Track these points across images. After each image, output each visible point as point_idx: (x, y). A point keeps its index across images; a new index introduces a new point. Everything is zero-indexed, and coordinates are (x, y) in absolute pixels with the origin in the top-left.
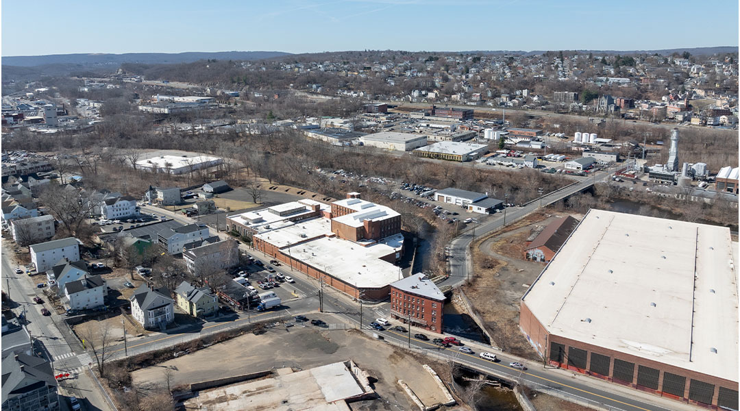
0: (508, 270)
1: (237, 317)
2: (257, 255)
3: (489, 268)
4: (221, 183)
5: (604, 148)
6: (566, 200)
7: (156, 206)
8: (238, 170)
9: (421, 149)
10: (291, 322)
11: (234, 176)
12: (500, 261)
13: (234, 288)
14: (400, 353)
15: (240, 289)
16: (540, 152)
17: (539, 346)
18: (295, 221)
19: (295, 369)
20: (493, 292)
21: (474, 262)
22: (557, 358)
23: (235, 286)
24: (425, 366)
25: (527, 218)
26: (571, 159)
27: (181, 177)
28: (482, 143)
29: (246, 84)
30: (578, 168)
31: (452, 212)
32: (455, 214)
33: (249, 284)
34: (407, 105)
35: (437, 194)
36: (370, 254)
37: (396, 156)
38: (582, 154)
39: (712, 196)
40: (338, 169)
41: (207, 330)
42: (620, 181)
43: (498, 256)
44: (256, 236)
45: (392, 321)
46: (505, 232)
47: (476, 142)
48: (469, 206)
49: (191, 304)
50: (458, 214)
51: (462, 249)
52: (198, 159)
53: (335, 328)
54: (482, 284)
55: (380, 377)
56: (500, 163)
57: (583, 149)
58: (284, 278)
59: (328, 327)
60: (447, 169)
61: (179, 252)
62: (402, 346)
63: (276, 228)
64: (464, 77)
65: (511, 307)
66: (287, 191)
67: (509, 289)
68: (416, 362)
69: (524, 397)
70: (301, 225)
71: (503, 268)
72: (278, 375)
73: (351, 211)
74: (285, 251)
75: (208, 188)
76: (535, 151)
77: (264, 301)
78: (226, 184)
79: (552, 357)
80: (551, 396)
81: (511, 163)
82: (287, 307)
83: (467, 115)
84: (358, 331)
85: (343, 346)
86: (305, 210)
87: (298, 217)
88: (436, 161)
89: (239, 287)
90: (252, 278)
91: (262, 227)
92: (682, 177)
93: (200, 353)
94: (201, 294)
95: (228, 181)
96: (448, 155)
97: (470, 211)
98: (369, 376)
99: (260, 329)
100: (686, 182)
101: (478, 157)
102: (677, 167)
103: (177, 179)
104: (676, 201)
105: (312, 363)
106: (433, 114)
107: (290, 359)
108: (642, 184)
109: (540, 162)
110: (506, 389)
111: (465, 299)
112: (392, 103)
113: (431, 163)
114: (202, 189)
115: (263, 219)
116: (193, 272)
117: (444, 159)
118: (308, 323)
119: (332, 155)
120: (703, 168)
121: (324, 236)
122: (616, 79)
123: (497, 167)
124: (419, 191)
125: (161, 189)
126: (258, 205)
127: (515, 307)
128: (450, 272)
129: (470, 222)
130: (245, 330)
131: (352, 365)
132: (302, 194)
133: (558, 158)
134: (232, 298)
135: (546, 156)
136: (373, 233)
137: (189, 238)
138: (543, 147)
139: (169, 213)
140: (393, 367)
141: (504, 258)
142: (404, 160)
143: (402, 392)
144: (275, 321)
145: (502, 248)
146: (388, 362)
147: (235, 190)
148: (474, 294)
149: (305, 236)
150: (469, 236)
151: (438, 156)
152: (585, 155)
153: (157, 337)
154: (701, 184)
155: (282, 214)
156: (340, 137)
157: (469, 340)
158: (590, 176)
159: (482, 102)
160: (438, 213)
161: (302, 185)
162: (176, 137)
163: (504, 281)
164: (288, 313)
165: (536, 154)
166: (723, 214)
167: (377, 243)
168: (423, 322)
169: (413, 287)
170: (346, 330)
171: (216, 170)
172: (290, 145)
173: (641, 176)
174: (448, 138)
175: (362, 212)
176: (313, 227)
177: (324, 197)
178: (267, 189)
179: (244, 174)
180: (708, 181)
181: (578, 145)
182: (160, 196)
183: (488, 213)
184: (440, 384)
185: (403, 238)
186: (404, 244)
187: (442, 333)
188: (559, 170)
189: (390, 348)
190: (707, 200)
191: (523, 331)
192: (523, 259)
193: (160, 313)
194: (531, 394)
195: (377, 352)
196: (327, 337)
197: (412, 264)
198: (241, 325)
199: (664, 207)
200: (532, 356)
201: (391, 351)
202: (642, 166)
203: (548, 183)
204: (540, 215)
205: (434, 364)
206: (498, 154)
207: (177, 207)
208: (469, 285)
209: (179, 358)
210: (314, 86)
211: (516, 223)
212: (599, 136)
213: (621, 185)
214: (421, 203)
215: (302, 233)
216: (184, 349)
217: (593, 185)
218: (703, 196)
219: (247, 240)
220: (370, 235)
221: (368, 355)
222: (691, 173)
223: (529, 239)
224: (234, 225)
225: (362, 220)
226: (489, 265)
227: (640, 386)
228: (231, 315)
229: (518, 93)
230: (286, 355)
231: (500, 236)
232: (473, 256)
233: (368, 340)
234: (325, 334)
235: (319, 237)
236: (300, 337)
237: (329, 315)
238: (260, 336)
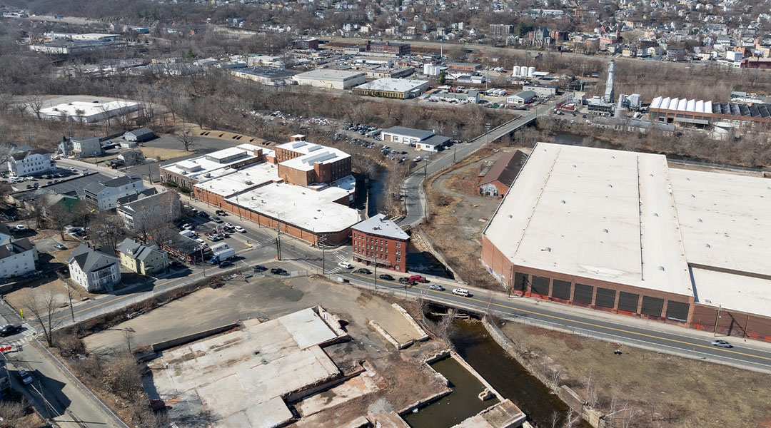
0: (463, 206)
1: (190, 272)
2: (200, 206)
3: (444, 205)
4: (146, 130)
5: (542, 82)
6: (512, 134)
7: (72, 159)
8: (163, 115)
9: (361, 86)
10: (250, 273)
11: (158, 122)
12: (454, 198)
13: (181, 242)
14: (367, 295)
15: (189, 243)
16: (482, 87)
17: (502, 277)
18: (237, 167)
19: (262, 320)
20: (451, 228)
21: (429, 200)
22: (521, 287)
23: (182, 239)
24: (394, 305)
25: (476, 154)
26: (511, 94)
27: (97, 126)
28: (422, 79)
29: (156, 19)
30: (520, 102)
31: (401, 151)
32: (404, 153)
33: (197, 237)
34: (339, 40)
35: (383, 134)
36: (323, 198)
37: (335, 95)
38: (522, 88)
39: (647, 126)
40: (274, 111)
41: (161, 288)
42: (560, 114)
43: (452, 193)
44: (196, 185)
45: (354, 263)
46: (455, 169)
47: (415, 78)
48: (417, 144)
49: (138, 262)
50: (406, 153)
51: (415, 188)
52: (114, 104)
53: (297, 275)
54: (439, 222)
55: (350, 319)
56: (443, 100)
57: (523, 83)
58: (234, 228)
59: (289, 275)
60: (389, 107)
61: (111, 208)
62: (368, 287)
63: (218, 176)
64: (397, 9)
65: (470, 242)
66: (220, 136)
67: (467, 225)
68: (384, 302)
69: (493, 326)
70: (244, 172)
71: (458, 204)
72: (245, 327)
73: (298, 155)
74: (233, 200)
75: (131, 137)
76: (476, 86)
77: (217, 254)
78: (150, 131)
79: (516, 287)
80: (519, 323)
81: (454, 99)
82: (243, 258)
83: (404, 50)
84: (321, 276)
85: (307, 293)
86: (246, 156)
87: (240, 164)
88: (377, 99)
89: (187, 241)
90: (198, 230)
91: (201, 176)
92: (618, 108)
93: (155, 312)
94: (148, 250)
95: (154, 128)
96: (389, 93)
97: (419, 150)
98: (339, 319)
99: (217, 283)
100: (623, 113)
101: (420, 94)
102: (613, 98)
103: (92, 128)
104: (614, 132)
105: (279, 312)
106: (368, 49)
107: (254, 310)
108: (582, 116)
109: (482, 97)
110: (474, 320)
111: (424, 237)
112: (323, 38)
113: (373, 102)
114: (124, 138)
115: (202, 167)
116: (131, 227)
117: (385, 97)
118: (268, 272)
119: (267, 96)
120: (637, 99)
121: (272, 182)
122: (550, 11)
123: (440, 103)
124: (364, 130)
125: (77, 140)
126: (191, 153)
127: (475, 242)
128: (406, 212)
129: (419, 161)
130: (201, 285)
131: (321, 310)
132: (238, 139)
133: (500, 92)
134: (181, 253)
135: (488, 91)
136: (324, 177)
137: (122, 192)
138: (483, 82)
139: (93, 167)
140: (362, 308)
141: (458, 195)
142: (343, 99)
143: (374, 333)
144: (232, 273)
145: (454, 185)
146: (356, 304)
147: (162, 136)
148: (433, 231)
149: (250, 183)
150: (421, 174)
151: (378, 94)
152: (525, 89)
153: (105, 300)
154: (636, 114)
155: (222, 161)
156: (271, 76)
157: (434, 277)
158: (532, 109)
159: (418, 36)
160: (386, 153)
161: (238, 129)
162: (82, 80)
163: (461, 217)
164: (244, 264)
165: (477, 89)
166: (658, 143)
167: (329, 186)
168: (387, 262)
169: (375, 229)
170: (308, 276)
171: (136, 117)
172: (218, 86)
173: (580, 109)
174: (387, 75)
175: (310, 155)
176: (257, 173)
177: (263, 141)
178: (199, 135)
179: (169, 119)
180: (642, 111)
181: (518, 79)
182: (77, 147)
183: (436, 151)
184: (411, 321)
185: (355, 180)
186: (356, 186)
187: (406, 272)
188: (502, 105)
189: (357, 291)
190: (642, 130)
191: (485, 264)
192: (477, 194)
193: (105, 274)
194: (499, 323)
195: (343, 295)
196: (289, 285)
197: (367, 206)
198: (196, 280)
199: (603, 138)
200: (497, 287)
201: (358, 293)
202: (581, 99)
203: (492, 118)
204: (488, 150)
205: (402, 303)
206: (440, 90)
207: (99, 159)
208: (428, 222)
209: (134, 319)
210: (235, 20)
211: (465, 159)
212: (537, 69)
213: (562, 118)
214: (367, 144)
215: (247, 179)
216: (138, 310)
217: (536, 119)
218: (639, 126)
219: (186, 191)
220: (321, 179)
221: (335, 299)
222: (626, 104)
223: (481, 175)
224: (170, 175)
225: (311, 163)
226: (444, 202)
227: (598, 307)
228: (183, 271)
229: (454, 26)
230: (250, 306)
231: (451, 173)
232: (427, 194)
233: (332, 284)
234: (287, 282)
235: (266, 184)
236: (261, 287)
237: (288, 263)
238: (218, 289)
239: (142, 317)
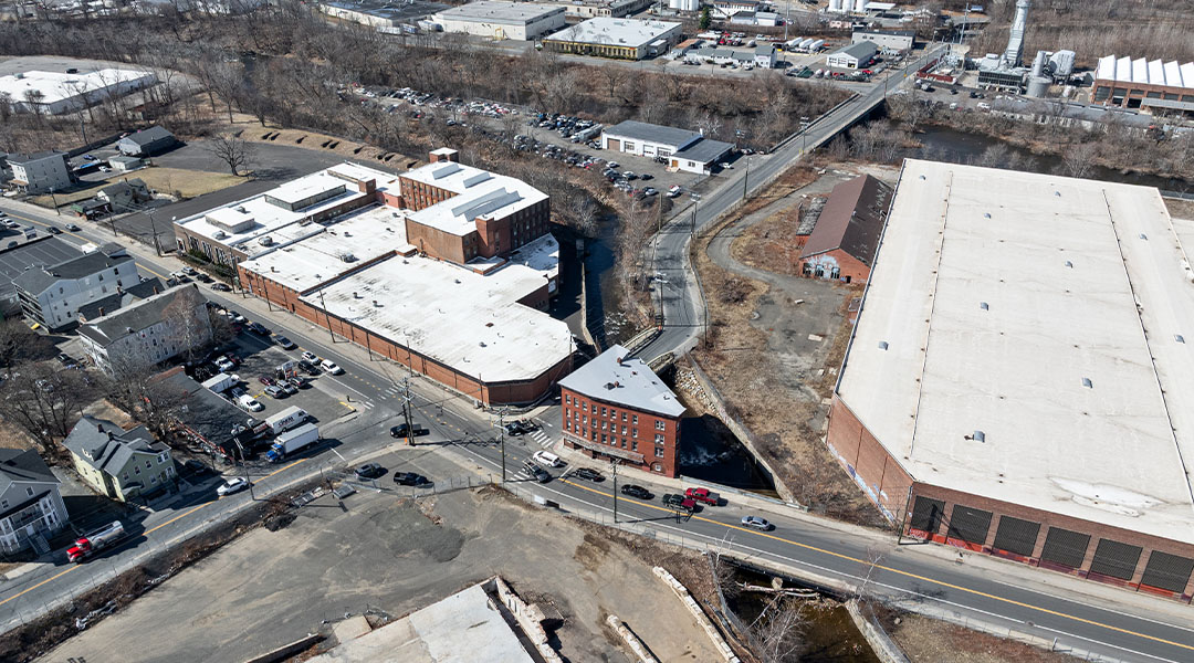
0: (772, 303)
2: (254, 308)
3: (737, 300)
4: (158, 133)
5: (884, 22)
6: (845, 132)
7: (13, 197)
8: (190, 97)
9: (558, 36)
10: (349, 483)
12: (754, 283)
13: (211, 408)
14: (598, 541)
15: (223, 412)
16: (777, 34)
17: (880, 495)
18: (326, 219)
19: (374, 618)
20: (756, 359)
21: (705, 290)
22: (926, 525)
23: (208, 402)
24: (658, 570)
25: (781, 179)
26: (836, 49)
27: (65, 122)
28: (667, 19)
30: (850, 65)
31: (641, 174)
32: (647, 178)
33: (242, 388)
35: (605, 137)
36: (497, 292)
37: (512, 52)
38: (850, 36)
39: (1098, 117)
40: (399, 86)
41: (158, 536)
42: (930, 90)
43: (748, 271)
44: (246, 265)
45: (566, 453)
46: (748, 213)
47: (654, 15)
48: (671, 159)
49: (108, 476)
50: (651, 177)
51: (675, 259)
52: (104, 76)
54: (732, 341)
55: (565, 609)
56: (708, 62)
57: (848, 25)
58: (318, 363)
59: (431, 486)
60: (613, 77)
61: (71, 320)
62: (600, 519)
63: (288, 241)
65: (798, 394)
66: (299, 141)
67: (785, 350)
68: (635, 561)
69: (876, 630)
70: (339, 229)
71: (763, 297)
72: (336, 644)
73: (444, 195)
74: (313, 299)
75: (130, 146)
76: (767, 32)
77: (280, 437)
78: (166, 133)
79: (914, 524)
80: (930, 619)
81: (730, 60)
82: (335, 443)
84: (499, 488)
85: (473, 537)
86: (344, 192)
87: (329, 212)
88: (588, 60)
90: (248, 369)
91: (255, 243)
92: (1035, 77)
93: (142, 604)
95: (173, 126)
96: (609, 48)
97: (674, 170)
98: (542, 617)
99: (279, 513)
100: (1045, 88)
101: (666, 49)
102: (1023, 59)
103: (58, 126)
104: (1038, 129)
105: (410, 594)
107: (358, 591)
108: (969, 93)
109: (780, 55)
111: (704, 382)
113: (581, 66)
114: (117, 148)
115: (256, 220)
116: (109, 371)
117: (603, 55)
118: (387, 480)
119: (384, 59)
120: (1070, 60)
121: (394, 253)
123: (705, 68)
124: (570, 127)
125: (18, 160)
126: (243, 181)
127: (808, 393)
128: (661, 318)
129: (678, 194)
130: (245, 522)
131: (502, 589)
132: (333, 147)
133: (812, 46)
134: (208, 437)
135: (790, 43)
136: (498, 244)
138: (779, 23)
139: (43, 214)
140: (588, 579)
141: (761, 275)
142: (526, 61)
143: (619, 648)
144: (311, 486)
145: (751, 251)
146: (577, 566)
147: (190, 144)
148: (720, 367)
149: (351, 259)
150: (681, 227)
151: (590, 50)
152: (858, 38)
153: (29, 579)
154: (1068, 88)
155: (297, 207)
156: (394, 16)
157: (736, 490)
158: (873, 80)
160: (615, 178)
162: (47, 27)
163: (772, 330)
164: (339, 458)
165: (768, 37)
166: (1121, 152)
167: (508, 263)
168: (637, 456)
169: (611, 387)
170: (473, 488)
171: (141, 102)
172: (295, 36)
173: (962, 78)
174: (603, 10)
176: (369, 232)
177: (379, 151)
178: (257, 139)
179: (205, 106)
180: (1077, 83)
181: (840, 17)
182: (19, 174)
183: (708, 173)
184: (699, 618)
185: (557, 244)
186: (561, 259)
187: (677, 476)
188: (819, 71)
189: (576, 528)
190: (1088, 125)
191: (838, 453)
192: (796, 275)
193: (29, 517)
194: (889, 619)
195: (548, 542)
196: (433, 514)
197: (584, 303)
198: (235, 509)
199: (1012, 140)
200: (866, 516)
201: (577, 537)
202: (962, 58)
203: (805, 102)
204: (803, 173)
205: (675, 563)
206: (702, 41)
207: (62, 198)
208: (708, 344)
209: (91, 630)
211: (765, 191)
213: (935, 98)
214: (577, 157)
215: (346, 250)
216: (102, 603)
217: (884, 100)
218: (1082, 117)
219: (227, 274)
220: (492, 248)
221: (531, 552)
222: (1048, 70)
223: (801, 231)
224: (194, 240)
225: (471, 216)
226: (735, 293)
227: (1095, 574)
230: (348, 580)
231: (742, 223)
232: (699, 274)
233: (524, 511)
234: (427, 506)
235: (383, 258)
236: (373, 523)
237: (430, 454)
238: (282, 532)
239: (111, 622)
